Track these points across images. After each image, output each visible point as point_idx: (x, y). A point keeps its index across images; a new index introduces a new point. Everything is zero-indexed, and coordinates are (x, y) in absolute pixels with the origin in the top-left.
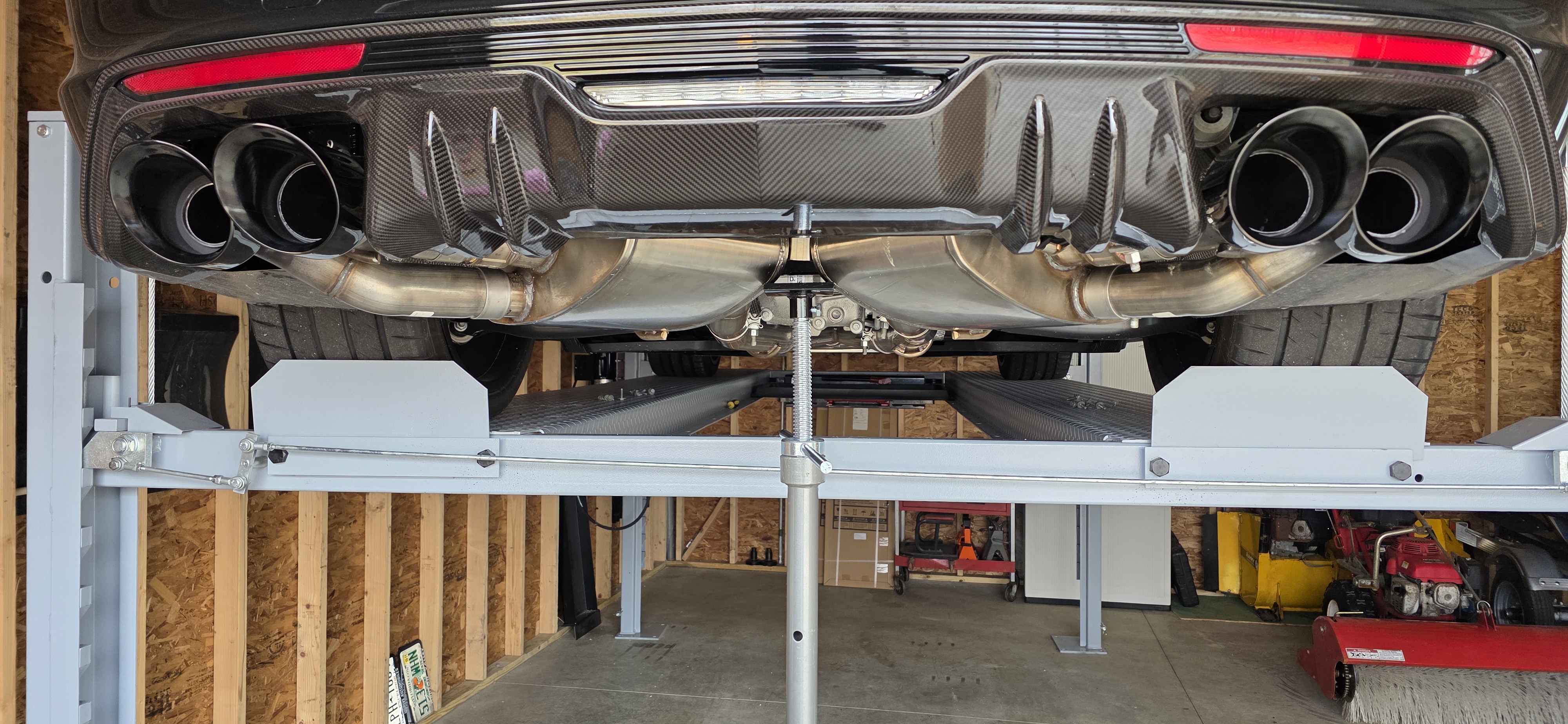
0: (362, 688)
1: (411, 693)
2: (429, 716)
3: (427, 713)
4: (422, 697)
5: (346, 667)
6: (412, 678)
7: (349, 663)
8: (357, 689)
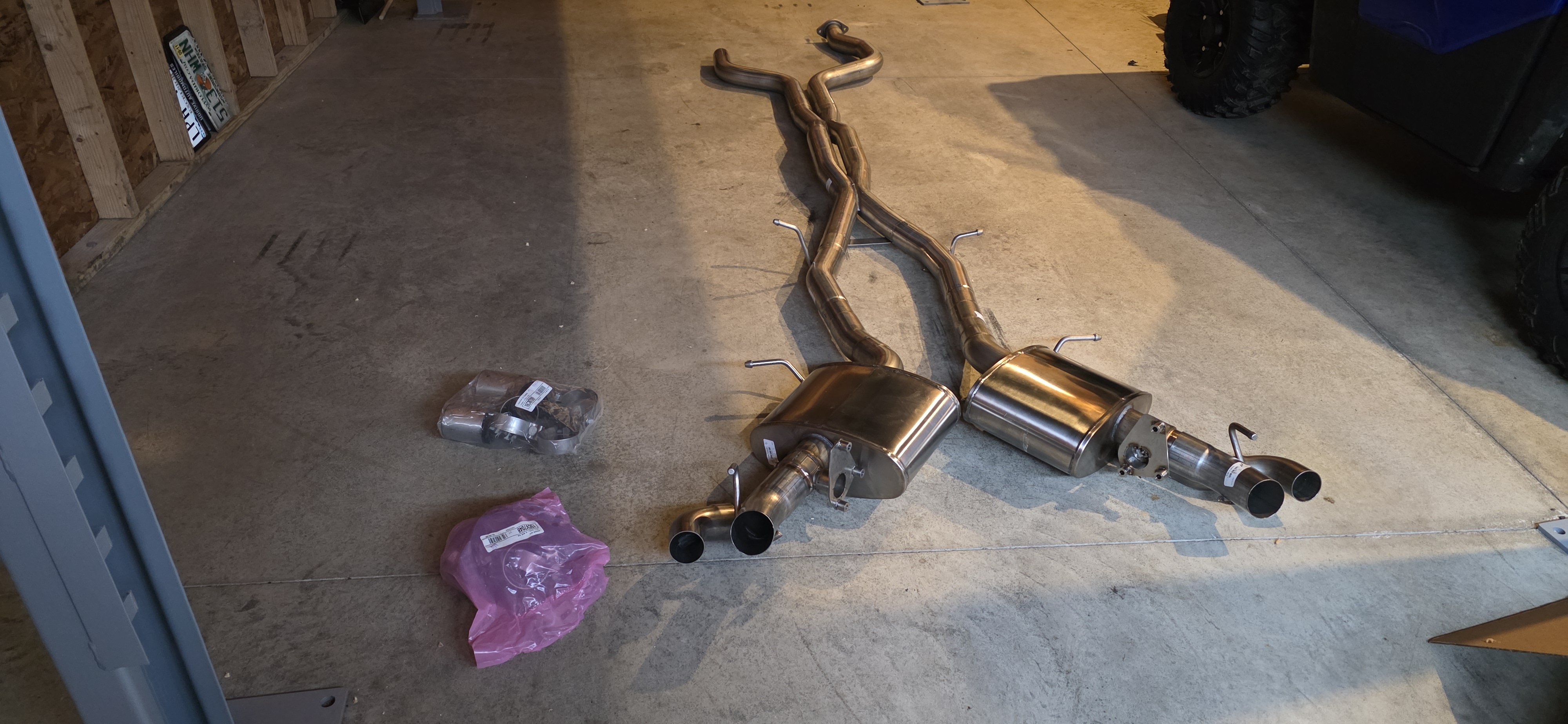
0: (137, 91)
1: (199, 94)
2: (230, 121)
3: (226, 119)
4: (214, 99)
5: (107, 64)
6: (194, 76)
7: (109, 58)
8: (130, 92)
